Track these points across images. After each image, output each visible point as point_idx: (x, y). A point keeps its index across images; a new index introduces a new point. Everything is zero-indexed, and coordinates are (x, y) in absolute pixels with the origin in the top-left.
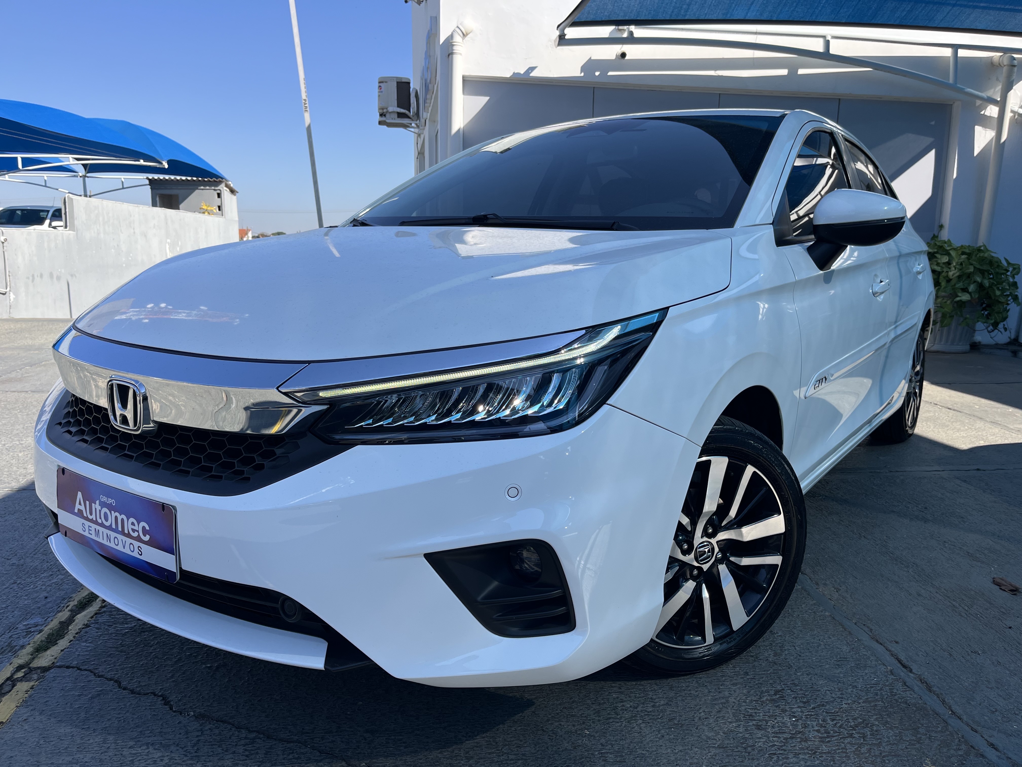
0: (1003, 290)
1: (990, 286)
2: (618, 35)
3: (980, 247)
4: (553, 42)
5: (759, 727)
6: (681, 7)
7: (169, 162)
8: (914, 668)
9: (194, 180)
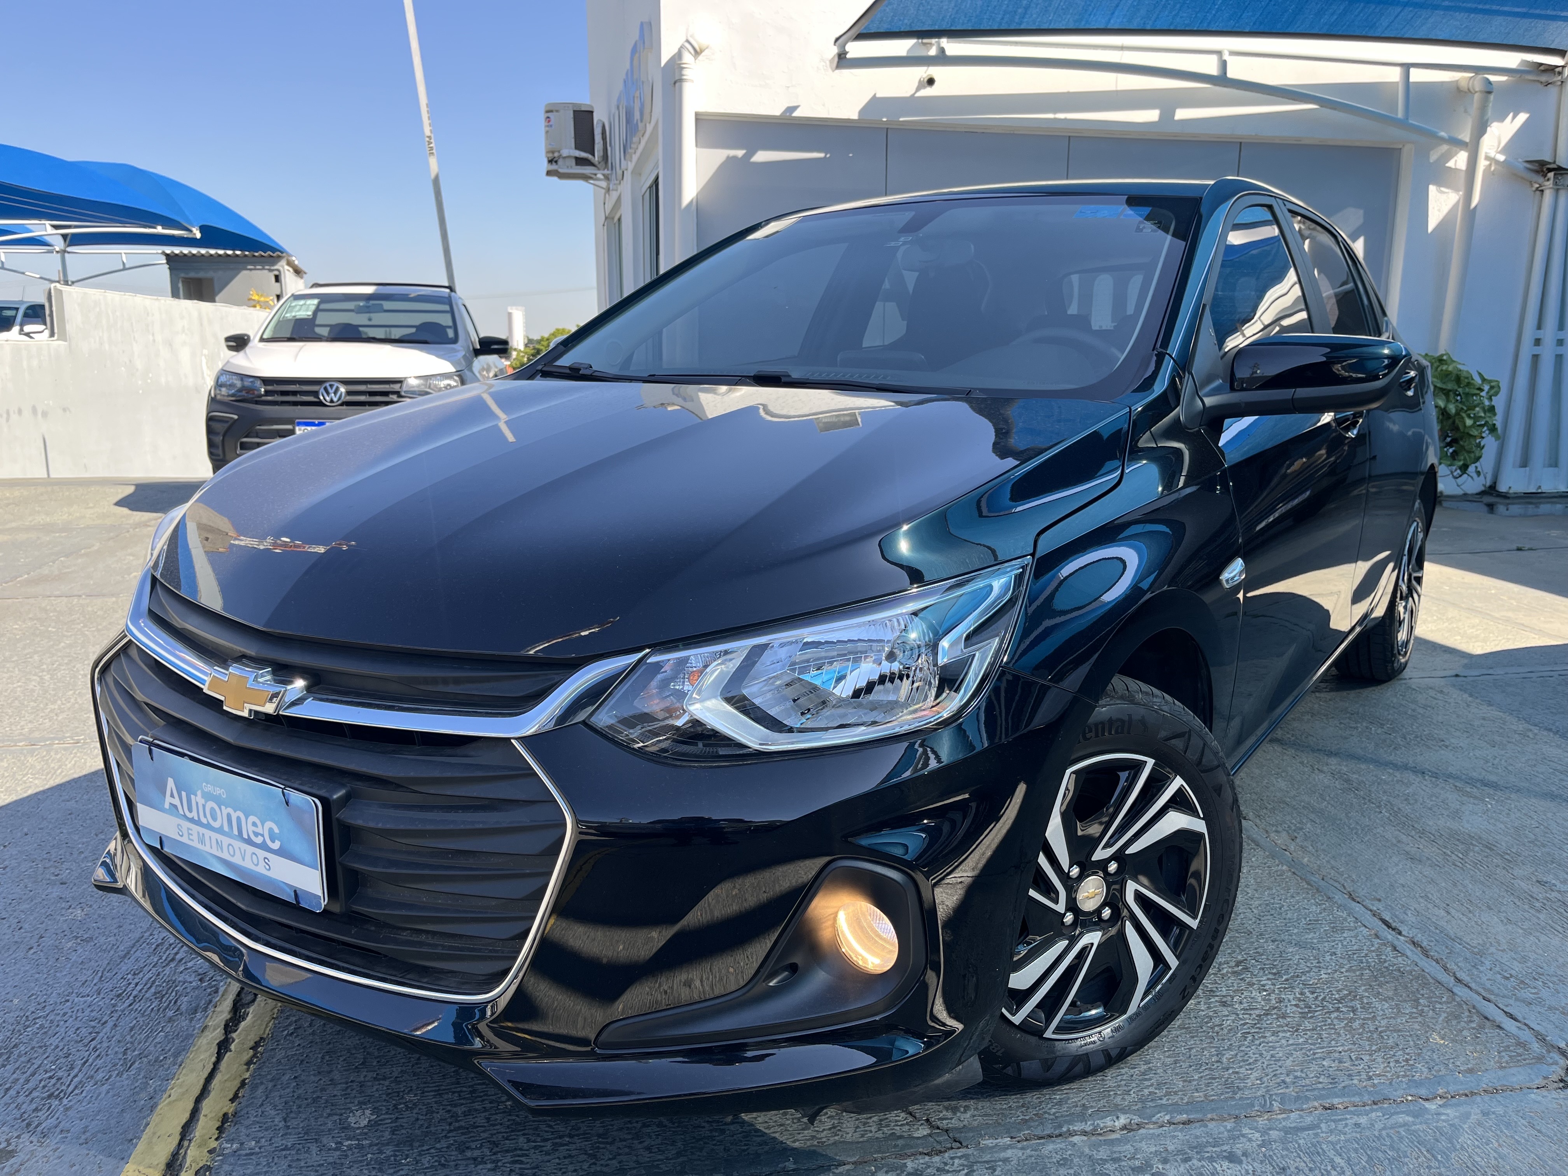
0: (1476, 418)
1: (1458, 413)
2: (921, 52)
3: (1442, 355)
4: (828, 63)
6: (1015, 12)
7: (202, 229)
8: (1404, 929)
9: (237, 256)
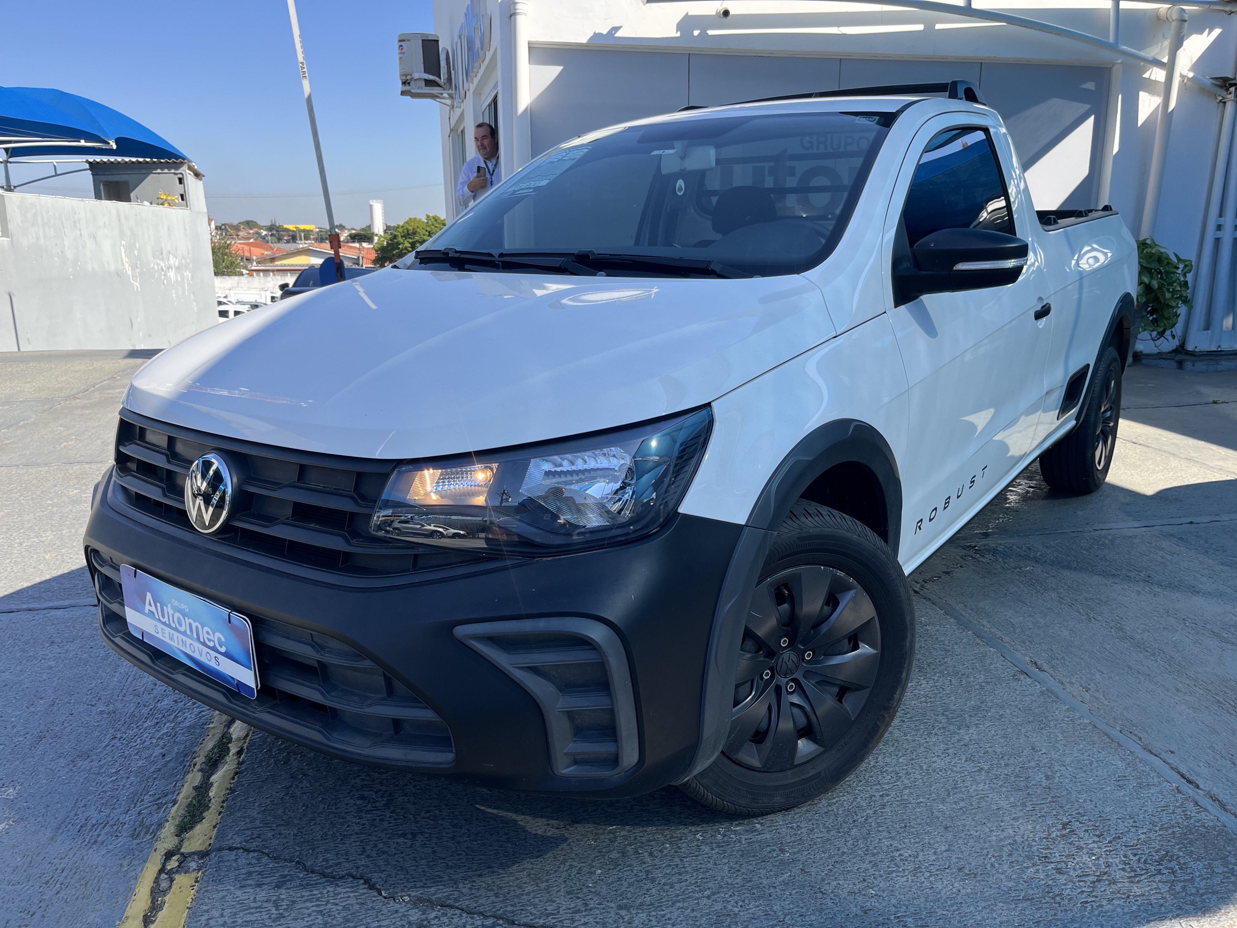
1: (1160, 288)
3: (1146, 239)
5: (1059, 871)
7: (117, 141)
8: (1200, 782)
9: (147, 162)
